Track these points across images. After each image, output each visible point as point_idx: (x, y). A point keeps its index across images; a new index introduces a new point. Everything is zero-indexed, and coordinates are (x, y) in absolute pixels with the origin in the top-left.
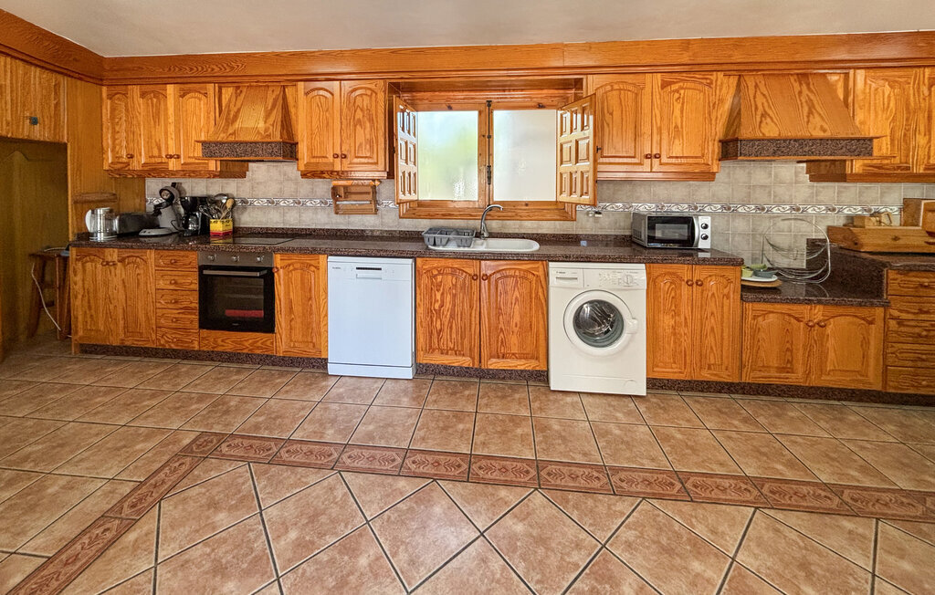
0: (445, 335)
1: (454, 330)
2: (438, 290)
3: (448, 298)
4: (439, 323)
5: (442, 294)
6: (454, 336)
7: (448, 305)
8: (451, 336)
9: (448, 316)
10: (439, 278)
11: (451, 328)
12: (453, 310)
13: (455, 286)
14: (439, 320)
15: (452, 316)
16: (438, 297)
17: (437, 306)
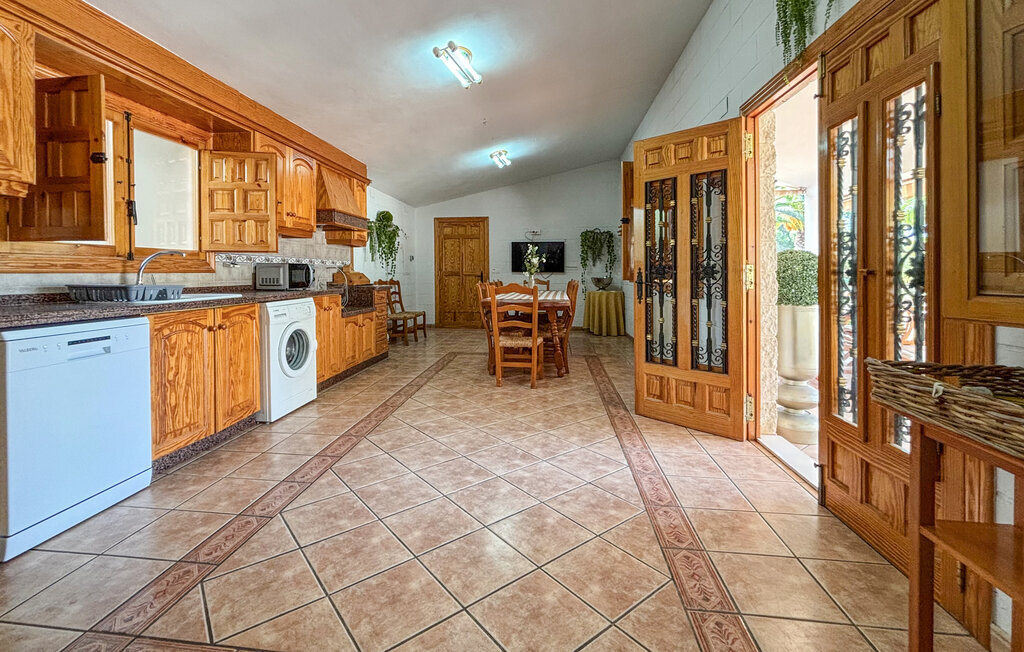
0: (181, 410)
1: (190, 400)
2: (172, 355)
3: (184, 362)
4: (173, 397)
5: (177, 358)
6: (190, 406)
7: (184, 370)
8: (187, 408)
9: (184, 385)
10: (174, 338)
11: (187, 398)
12: (189, 374)
13: (190, 344)
14: (173, 394)
15: (188, 384)
16: (173, 364)
17: (171, 377)
